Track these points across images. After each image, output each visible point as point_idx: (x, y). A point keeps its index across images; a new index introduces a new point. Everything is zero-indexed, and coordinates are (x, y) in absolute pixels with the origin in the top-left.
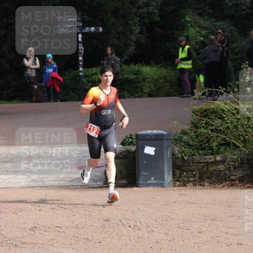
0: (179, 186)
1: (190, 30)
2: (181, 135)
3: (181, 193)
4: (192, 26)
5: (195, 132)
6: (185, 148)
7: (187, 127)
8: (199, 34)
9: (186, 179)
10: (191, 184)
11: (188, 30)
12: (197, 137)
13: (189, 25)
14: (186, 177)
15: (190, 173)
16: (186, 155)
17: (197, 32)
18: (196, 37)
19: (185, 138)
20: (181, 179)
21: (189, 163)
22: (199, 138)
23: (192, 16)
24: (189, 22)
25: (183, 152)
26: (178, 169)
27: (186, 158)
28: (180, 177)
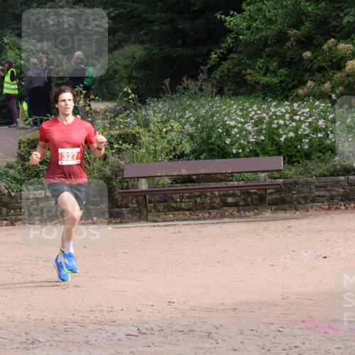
0: (7, 225)
1: (8, 52)
2: (6, 169)
3: (9, 233)
4: (10, 48)
5: (22, 166)
6: (12, 183)
7: (13, 160)
8: (18, 57)
9: (14, 218)
10: (19, 222)
11: (6, 53)
12: (25, 170)
13: (7, 47)
14: (13, 215)
15: (18, 210)
16: (13, 191)
17: (16, 54)
18: (15, 60)
19: (12, 172)
20: (8, 218)
21: (17, 199)
22: (27, 171)
23: (10, 37)
24: (6, 44)
25: (10, 187)
26: (4, 206)
27: (13, 194)
28: (7, 215)
